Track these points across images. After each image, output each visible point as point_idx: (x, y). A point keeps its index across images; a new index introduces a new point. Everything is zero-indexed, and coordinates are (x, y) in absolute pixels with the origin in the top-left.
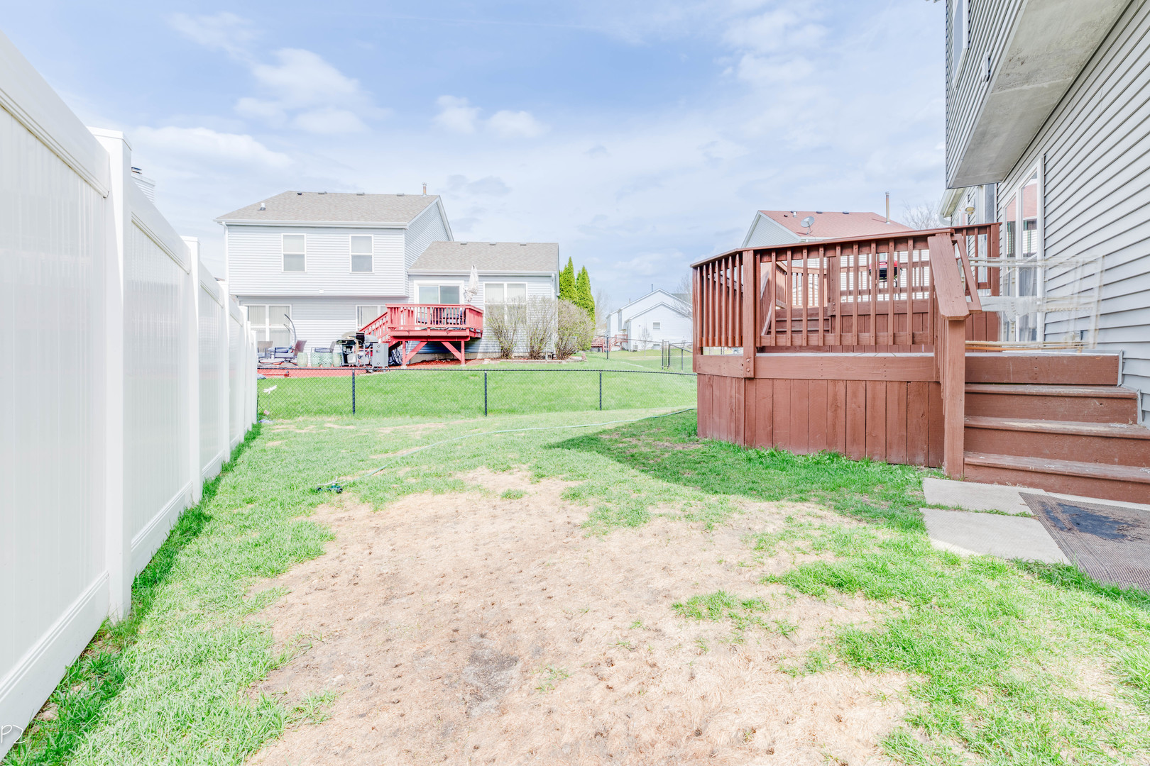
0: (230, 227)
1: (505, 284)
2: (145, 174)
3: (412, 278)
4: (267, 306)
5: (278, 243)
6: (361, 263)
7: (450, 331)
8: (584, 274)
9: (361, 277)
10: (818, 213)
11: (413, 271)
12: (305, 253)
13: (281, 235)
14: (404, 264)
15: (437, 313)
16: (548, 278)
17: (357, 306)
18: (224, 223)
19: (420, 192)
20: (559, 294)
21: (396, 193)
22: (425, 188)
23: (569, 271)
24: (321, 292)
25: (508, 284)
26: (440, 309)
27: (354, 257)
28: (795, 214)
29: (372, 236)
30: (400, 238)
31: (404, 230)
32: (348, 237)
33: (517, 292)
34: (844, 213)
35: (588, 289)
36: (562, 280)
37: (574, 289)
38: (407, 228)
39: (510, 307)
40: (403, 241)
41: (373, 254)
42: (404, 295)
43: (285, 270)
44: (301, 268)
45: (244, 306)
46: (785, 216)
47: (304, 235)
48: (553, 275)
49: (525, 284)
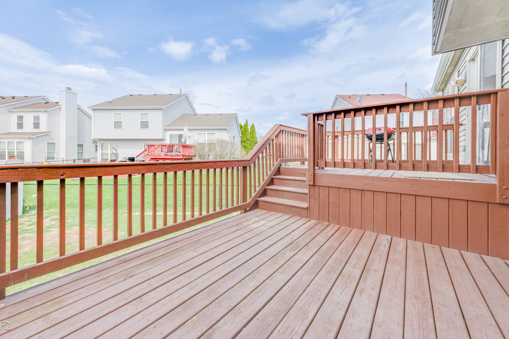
0: (94, 111)
1: (206, 133)
2: (73, 90)
3: (166, 131)
4: (109, 143)
5: (111, 117)
6: (145, 125)
7: (174, 156)
8: (253, 126)
9: (144, 130)
10: (367, 95)
11: (167, 128)
12: (122, 121)
13: (113, 113)
14: (161, 125)
15: (169, 147)
16: (225, 130)
17: (144, 143)
18: (91, 109)
19: (179, 93)
20: (241, 136)
21: (169, 94)
22: (181, 91)
23: (246, 125)
24: (128, 138)
25: (208, 133)
26: (172, 146)
27: (141, 122)
28: (354, 96)
29: (149, 112)
30: (160, 113)
31: (161, 110)
32: (139, 113)
33: (211, 137)
34: (382, 95)
35: (255, 133)
36: (243, 129)
37: (248, 134)
38: (164, 109)
39: (209, 144)
40: (162, 115)
41: (149, 121)
42: (161, 138)
43: (114, 128)
44: (121, 127)
45: (101, 143)
46: (349, 97)
47: (122, 113)
48: (227, 129)
49: (215, 133)
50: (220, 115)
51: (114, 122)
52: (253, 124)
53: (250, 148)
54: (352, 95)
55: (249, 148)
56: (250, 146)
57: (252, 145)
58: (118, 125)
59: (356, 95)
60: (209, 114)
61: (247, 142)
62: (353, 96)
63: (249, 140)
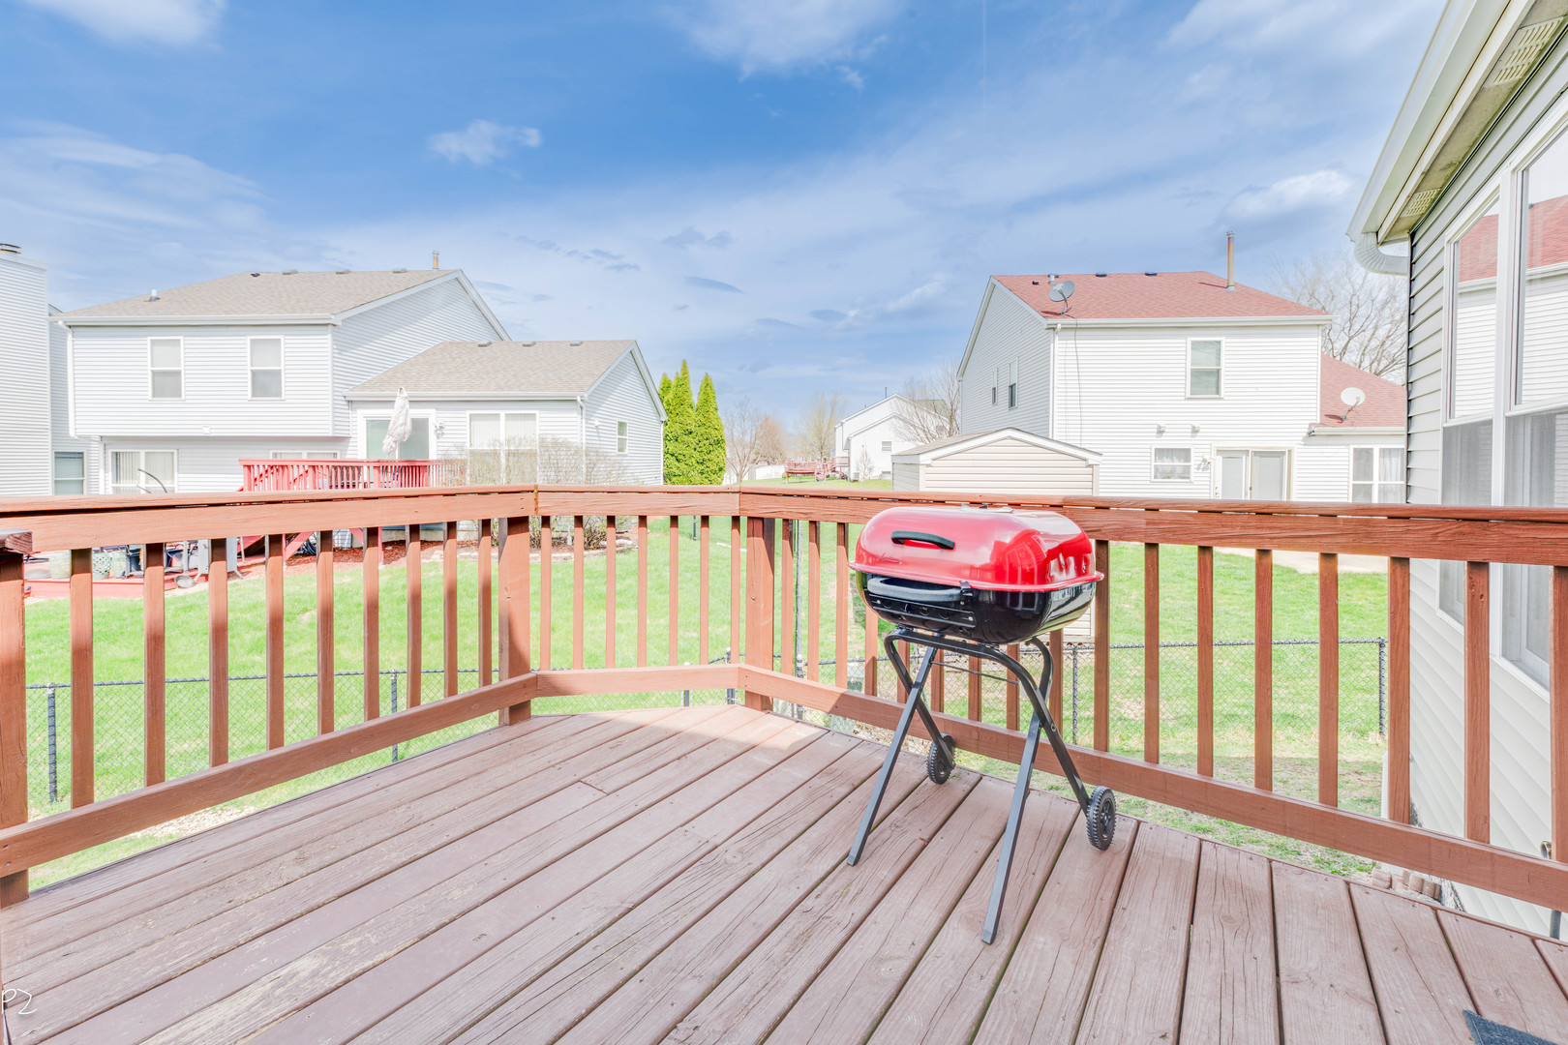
0: (74, 329)
1: (502, 414)
3: (354, 405)
4: (143, 453)
5: (141, 354)
6: (265, 384)
8: (707, 386)
9: (265, 405)
11: (354, 395)
12: (182, 368)
13: (149, 339)
14: (334, 384)
16: (572, 403)
17: (271, 452)
18: (64, 323)
20: (663, 420)
22: (437, 258)
23: (683, 380)
24: (206, 432)
25: (508, 415)
27: (254, 373)
29: (281, 337)
30: (324, 341)
31: (330, 327)
32: (244, 342)
33: (521, 428)
35: (712, 410)
36: (669, 396)
37: (690, 410)
38: (339, 323)
39: (509, 454)
40: (329, 345)
41: (282, 368)
42: (331, 434)
43: (154, 396)
44: (177, 393)
45: (110, 452)
46: (1033, 283)
47: (181, 338)
48: (579, 399)
49: (535, 415)
50: (572, 345)
51: (150, 373)
52: (707, 378)
53: (694, 462)
54: (1044, 276)
55: (693, 460)
56: (696, 454)
57: (703, 449)
58: (166, 384)
59: (1057, 277)
60: (535, 343)
61: (686, 438)
62: (1047, 280)
63: (691, 433)
